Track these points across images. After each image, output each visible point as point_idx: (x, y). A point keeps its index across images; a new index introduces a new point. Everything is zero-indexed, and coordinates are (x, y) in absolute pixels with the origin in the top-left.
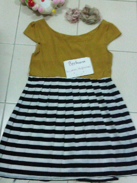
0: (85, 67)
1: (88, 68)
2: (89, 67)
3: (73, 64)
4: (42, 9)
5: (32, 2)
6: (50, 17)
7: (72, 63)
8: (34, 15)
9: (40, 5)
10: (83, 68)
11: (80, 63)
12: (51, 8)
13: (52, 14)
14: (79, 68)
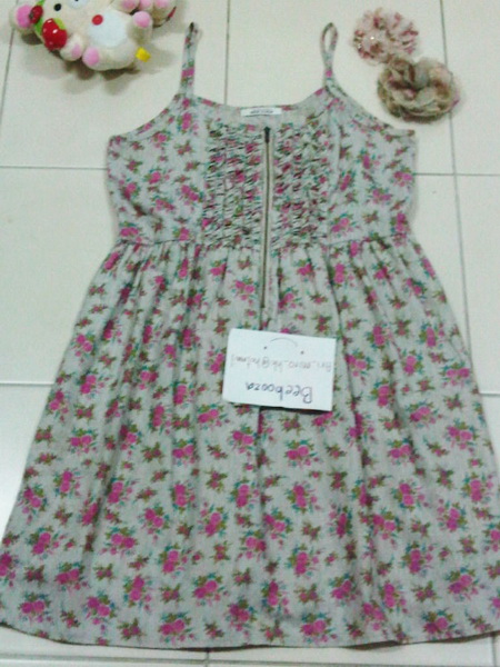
0: (253, 365)
1: (244, 356)
2: (239, 359)
3: (296, 390)
4: (95, 54)
5: (55, 31)
6: (131, 76)
7: (300, 397)
8: (72, 76)
9: (88, 38)
10: (264, 362)
11: (266, 387)
12: (131, 44)
13: (138, 68)
14: (278, 368)
